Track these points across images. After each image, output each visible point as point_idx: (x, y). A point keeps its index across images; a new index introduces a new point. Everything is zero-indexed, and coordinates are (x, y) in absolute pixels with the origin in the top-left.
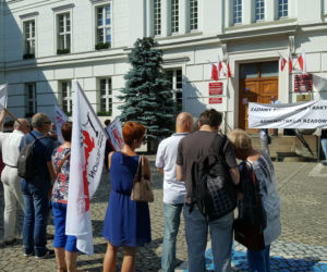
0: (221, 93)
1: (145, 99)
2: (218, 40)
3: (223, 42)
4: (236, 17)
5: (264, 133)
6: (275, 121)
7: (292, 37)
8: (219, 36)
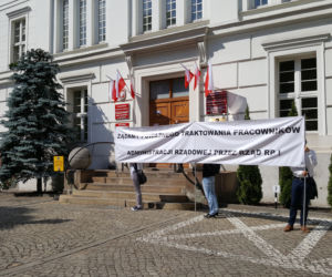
0: (128, 117)
1: (23, 125)
2: (121, 52)
3: (127, 54)
4: (146, 23)
5: (132, 169)
6: (144, 152)
7: (201, 44)
8: (123, 47)
